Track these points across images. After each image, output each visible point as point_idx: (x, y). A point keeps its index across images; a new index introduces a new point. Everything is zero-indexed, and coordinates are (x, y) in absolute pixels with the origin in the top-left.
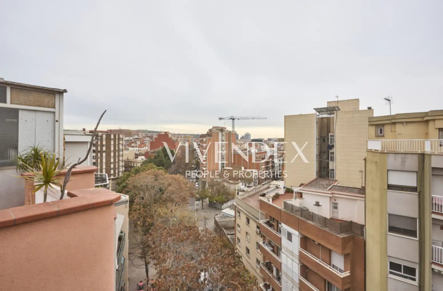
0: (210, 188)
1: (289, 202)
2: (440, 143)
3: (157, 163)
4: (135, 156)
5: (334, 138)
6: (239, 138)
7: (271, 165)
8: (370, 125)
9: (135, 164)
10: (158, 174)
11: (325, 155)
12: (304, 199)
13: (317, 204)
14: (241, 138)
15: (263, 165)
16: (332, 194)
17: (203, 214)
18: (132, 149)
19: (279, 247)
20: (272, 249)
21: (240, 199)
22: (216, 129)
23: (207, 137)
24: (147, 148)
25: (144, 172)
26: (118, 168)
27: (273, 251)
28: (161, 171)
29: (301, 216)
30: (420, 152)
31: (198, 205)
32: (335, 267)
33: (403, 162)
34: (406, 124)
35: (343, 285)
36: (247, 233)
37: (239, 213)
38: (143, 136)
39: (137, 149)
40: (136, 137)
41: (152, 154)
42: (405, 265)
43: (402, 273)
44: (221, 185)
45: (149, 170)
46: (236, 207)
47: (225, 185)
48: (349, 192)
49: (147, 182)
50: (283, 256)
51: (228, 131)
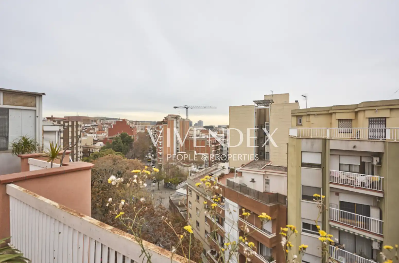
0: (166, 170)
1: (231, 180)
2: (339, 130)
3: (116, 149)
4: (94, 142)
5: (269, 126)
6: (193, 125)
7: (220, 149)
8: (293, 116)
9: (93, 149)
10: (116, 158)
11: (262, 140)
12: (243, 177)
13: (253, 181)
14: (195, 125)
15: (213, 150)
16: (265, 172)
17: (158, 194)
18: (91, 135)
19: (223, 218)
20: (217, 220)
21: (191, 180)
22: (171, 117)
23: (163, 124)
24: (105, 134)
25: (103, 157)
26: (77, 154)
27: (218, 222)
28: (120, 156)
29: (240, 191)
30: (323, 138)
31: (154, 186)
32: (265, 231)
33: (312, 145)
34: (317, 115)
35: (271, 244)
36: (197, 209)
37: (191, 191)
38: (101, 122)
39: (95, 135)
40: (95, 123)
41: (111, 140)
42: (313, 224)
43: (311, 231)
44: (176, 168)
45: (107, 155)
46: (188, 186)
47: (179, 168)
48: (279, 170)
49: (106, 167)
50: (226, 225)
51: (182, 118)
